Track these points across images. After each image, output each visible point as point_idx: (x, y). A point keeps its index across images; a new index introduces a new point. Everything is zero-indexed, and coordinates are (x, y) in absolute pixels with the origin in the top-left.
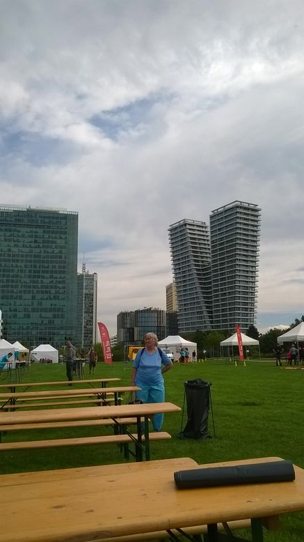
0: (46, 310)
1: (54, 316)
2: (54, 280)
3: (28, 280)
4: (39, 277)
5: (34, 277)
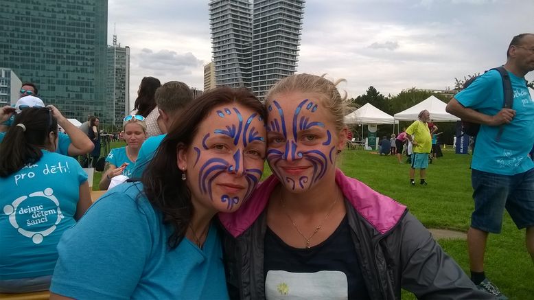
0: (72, 83)
1: (82, 90)
2: (81, 51)
3: (51, 49)
4: (64, 46)
5: (59, 45)
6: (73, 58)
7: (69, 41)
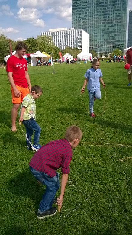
0: (111, 32)
1: (115, 35)
2: (115, 15)
3: (102, 17)
4: (107, 14)
5: (105, 14)
6: (111, 20)
7: (109, 11)
